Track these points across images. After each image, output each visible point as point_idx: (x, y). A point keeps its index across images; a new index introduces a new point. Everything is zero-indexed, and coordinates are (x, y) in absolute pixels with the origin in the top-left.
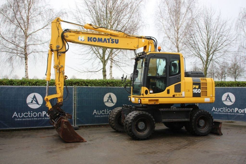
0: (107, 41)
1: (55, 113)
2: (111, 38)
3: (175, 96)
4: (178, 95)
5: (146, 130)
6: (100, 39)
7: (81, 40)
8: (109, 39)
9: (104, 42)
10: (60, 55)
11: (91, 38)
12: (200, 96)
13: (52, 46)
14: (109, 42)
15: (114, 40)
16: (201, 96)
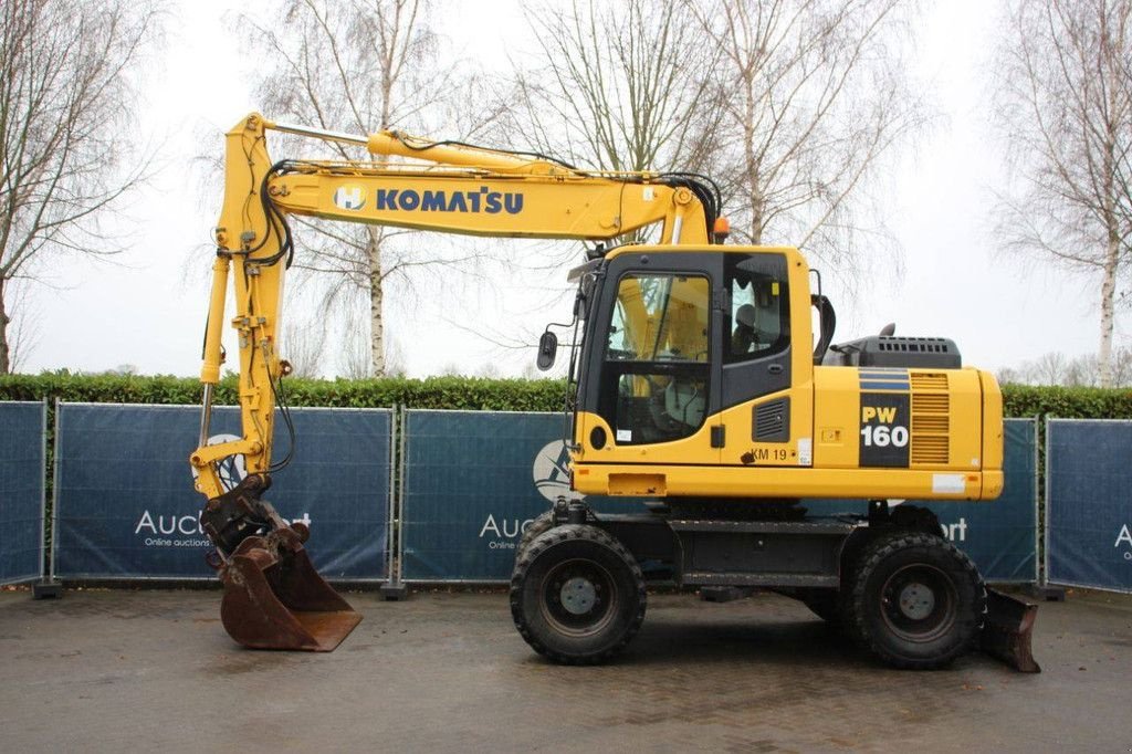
0: (469, 203)
1: (229, 519)
2: (484, 190)
3: (757, 462)
4: (771, 454)
5: (603, 619)
6: (434, 195)
7: (348, 205)
8: (474, 197)
9: (452, 208)
10: (256, 272)
11: (394, 193)
12: (905, 466)
13: (224, 235)
14: (476, 208)
15: (499, 196)
16: (911, 464)
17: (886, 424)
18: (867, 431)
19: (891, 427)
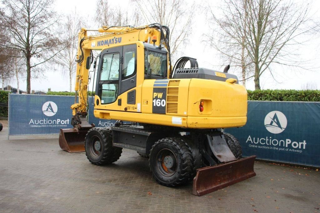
2: (115, 38)
3: (128, 110)
4: (131, 108)
6: (106, 41)
7: (93, 46)
8: (113, 40)
10: (80, 64)
12: (164, 113)
15: (117, 39)
16: (166, 113)
17: (160, 99)
18: (154, 101)
19: (161, 99)
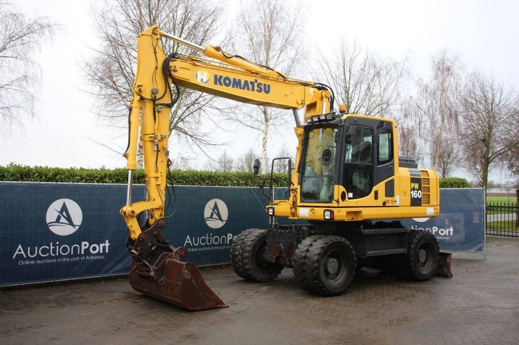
0: (250, 86)
1: (150, 244)
2: (256, 81)
3: (387, 205)
4: (390, 202)
5: (340, 275)
6: (237, 80)
7: (202, 80)
8: (252, 83)
9: (244, 88)
10: (160, 110)
11: (221, 77)
12: (420, 205)
13: (142, 88)
14: (253, 90)
15: (261, 85)
16: (422, 205)
17: (416, 189)
18: (412, 192)
